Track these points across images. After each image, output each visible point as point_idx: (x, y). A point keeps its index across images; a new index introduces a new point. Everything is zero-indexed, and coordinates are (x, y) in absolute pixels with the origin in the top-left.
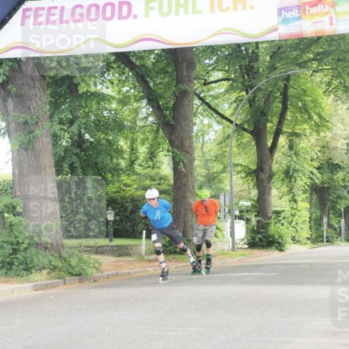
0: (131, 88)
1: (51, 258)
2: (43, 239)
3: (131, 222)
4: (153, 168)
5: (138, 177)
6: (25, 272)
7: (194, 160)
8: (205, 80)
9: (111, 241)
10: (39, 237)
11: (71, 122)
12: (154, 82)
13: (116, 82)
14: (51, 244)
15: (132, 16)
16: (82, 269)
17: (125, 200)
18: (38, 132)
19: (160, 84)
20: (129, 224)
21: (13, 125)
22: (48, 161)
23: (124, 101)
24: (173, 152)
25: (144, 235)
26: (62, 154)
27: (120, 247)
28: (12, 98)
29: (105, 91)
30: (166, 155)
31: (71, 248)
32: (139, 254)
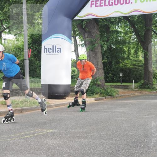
0: (128, 29)
1: (101, 89)
2: (98, 83)
3: (129, 77)
4: (136, 57)
5: (131, 61)
6: (92, 94)
7: (152, 54)
8: (156, 25)
9: (121, 84)
10: (96, 82)
11: (107, 41)
12: (137, 26)
13: (123, 27)
14: (101, 85)
15: (130, 3)
16: (112, 93)
17: (126, 69)
18: (96, 45)
19: (139, 27)
20: (128, 78)
21: (87, 42)
22: (99, 55)
23: (126, 33)
24: (144, 52)
25: (133, 82)
26: (104, 53)
27: (125, 86)
28: (87, 33)
29: (119, 30)
30: (141, 53)
31: (107, 86)
32: (132, 88)
